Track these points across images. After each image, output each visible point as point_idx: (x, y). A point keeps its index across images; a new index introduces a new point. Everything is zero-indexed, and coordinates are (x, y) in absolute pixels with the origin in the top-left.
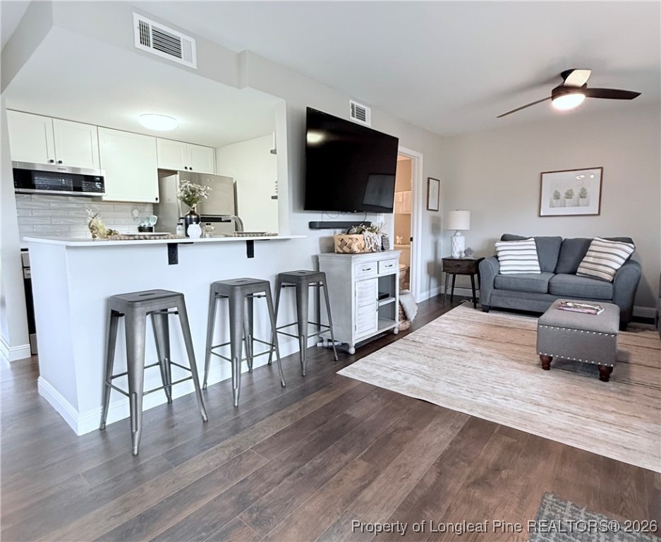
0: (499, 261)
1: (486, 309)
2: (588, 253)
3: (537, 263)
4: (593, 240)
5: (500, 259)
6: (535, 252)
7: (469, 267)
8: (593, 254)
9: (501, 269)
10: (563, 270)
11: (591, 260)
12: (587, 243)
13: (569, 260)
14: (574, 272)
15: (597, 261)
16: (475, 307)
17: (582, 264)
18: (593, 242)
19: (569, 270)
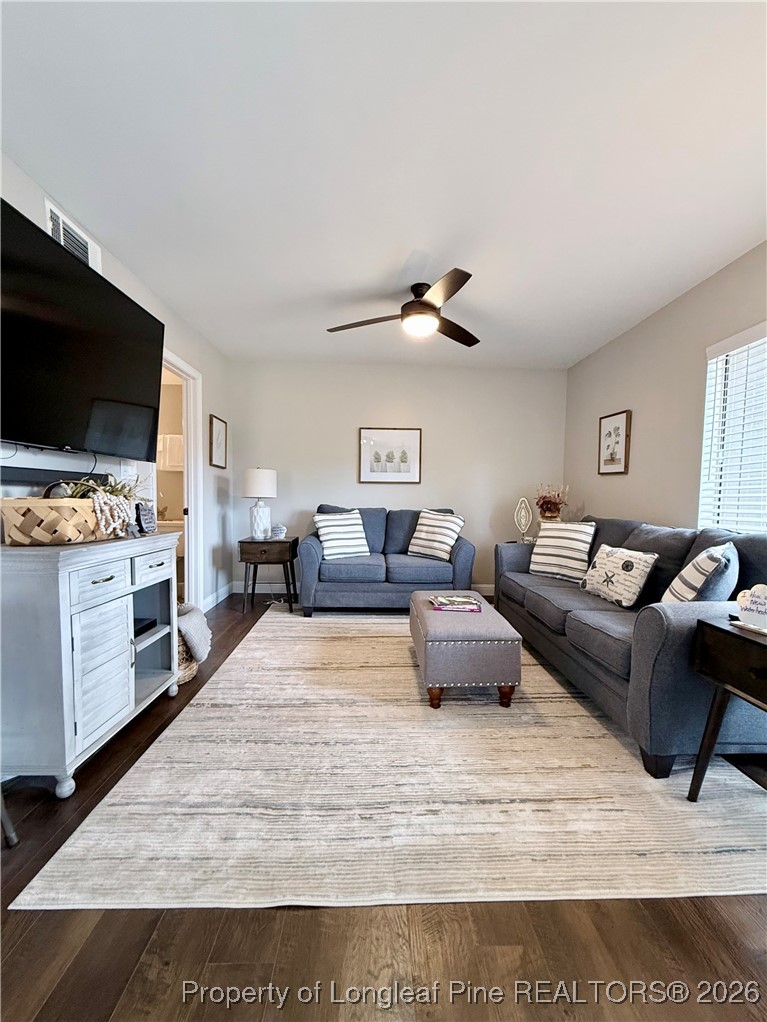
0: (321, 542)
1: (308, 613)
2: (418, 527)
3: (364, 542)
4: (420, 512)
5: (321, 539)
6: (361, 528)
7: (280, 553)
8: (425, 528)
9: (326, 552)
10: (393, 549)
11: (423, 535)
12: (416, 515)
13: (399, 535)
14: (404, 551)
15: (430, 537)
16: (291, 611)
17: (413, 541)
18: (422, 514)
19: (398, 549)
